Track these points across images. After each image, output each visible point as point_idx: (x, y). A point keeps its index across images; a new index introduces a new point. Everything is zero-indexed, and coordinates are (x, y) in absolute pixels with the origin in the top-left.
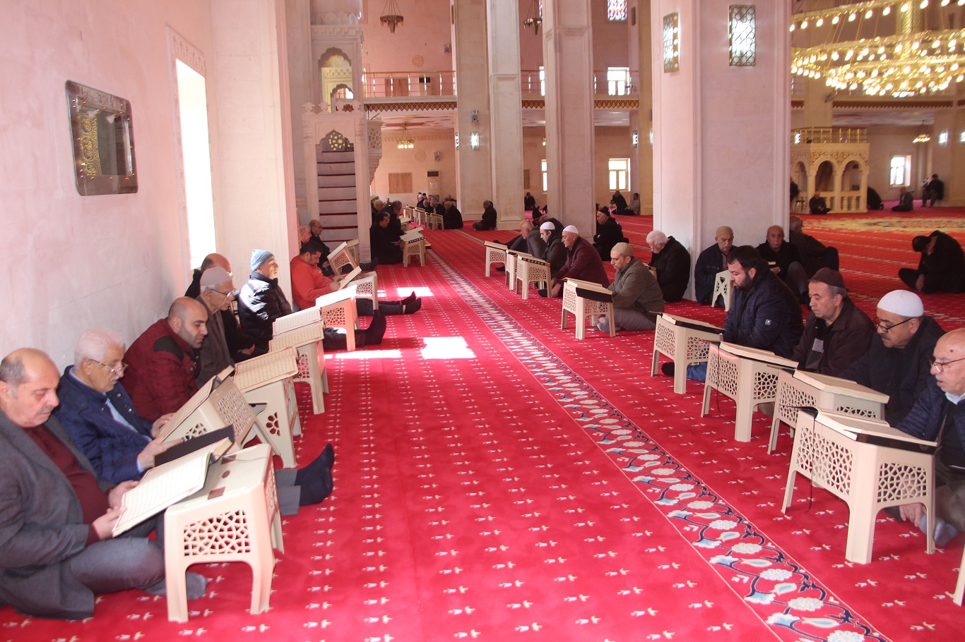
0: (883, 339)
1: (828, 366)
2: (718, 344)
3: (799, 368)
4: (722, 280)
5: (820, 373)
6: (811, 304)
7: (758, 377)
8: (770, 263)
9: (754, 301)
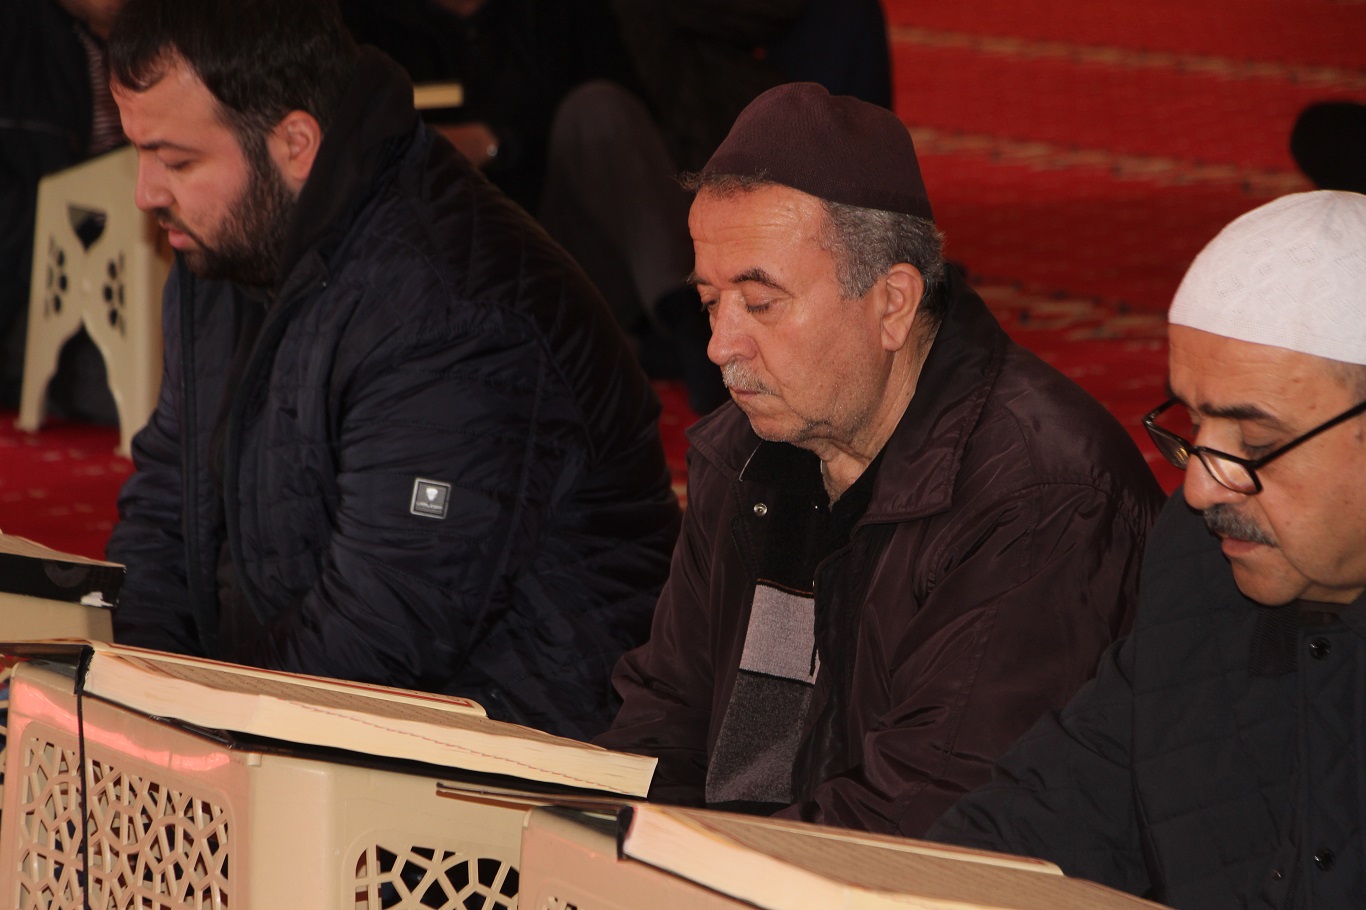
0: (1230, 549)
1: (857, 774)
2: (73, 660)
3: (662, 793)
4: (90, 228)
5: (809, 816)
6: (718, 350)
7: (374, 878)
8: (427, 97)
9: (318, 356)
